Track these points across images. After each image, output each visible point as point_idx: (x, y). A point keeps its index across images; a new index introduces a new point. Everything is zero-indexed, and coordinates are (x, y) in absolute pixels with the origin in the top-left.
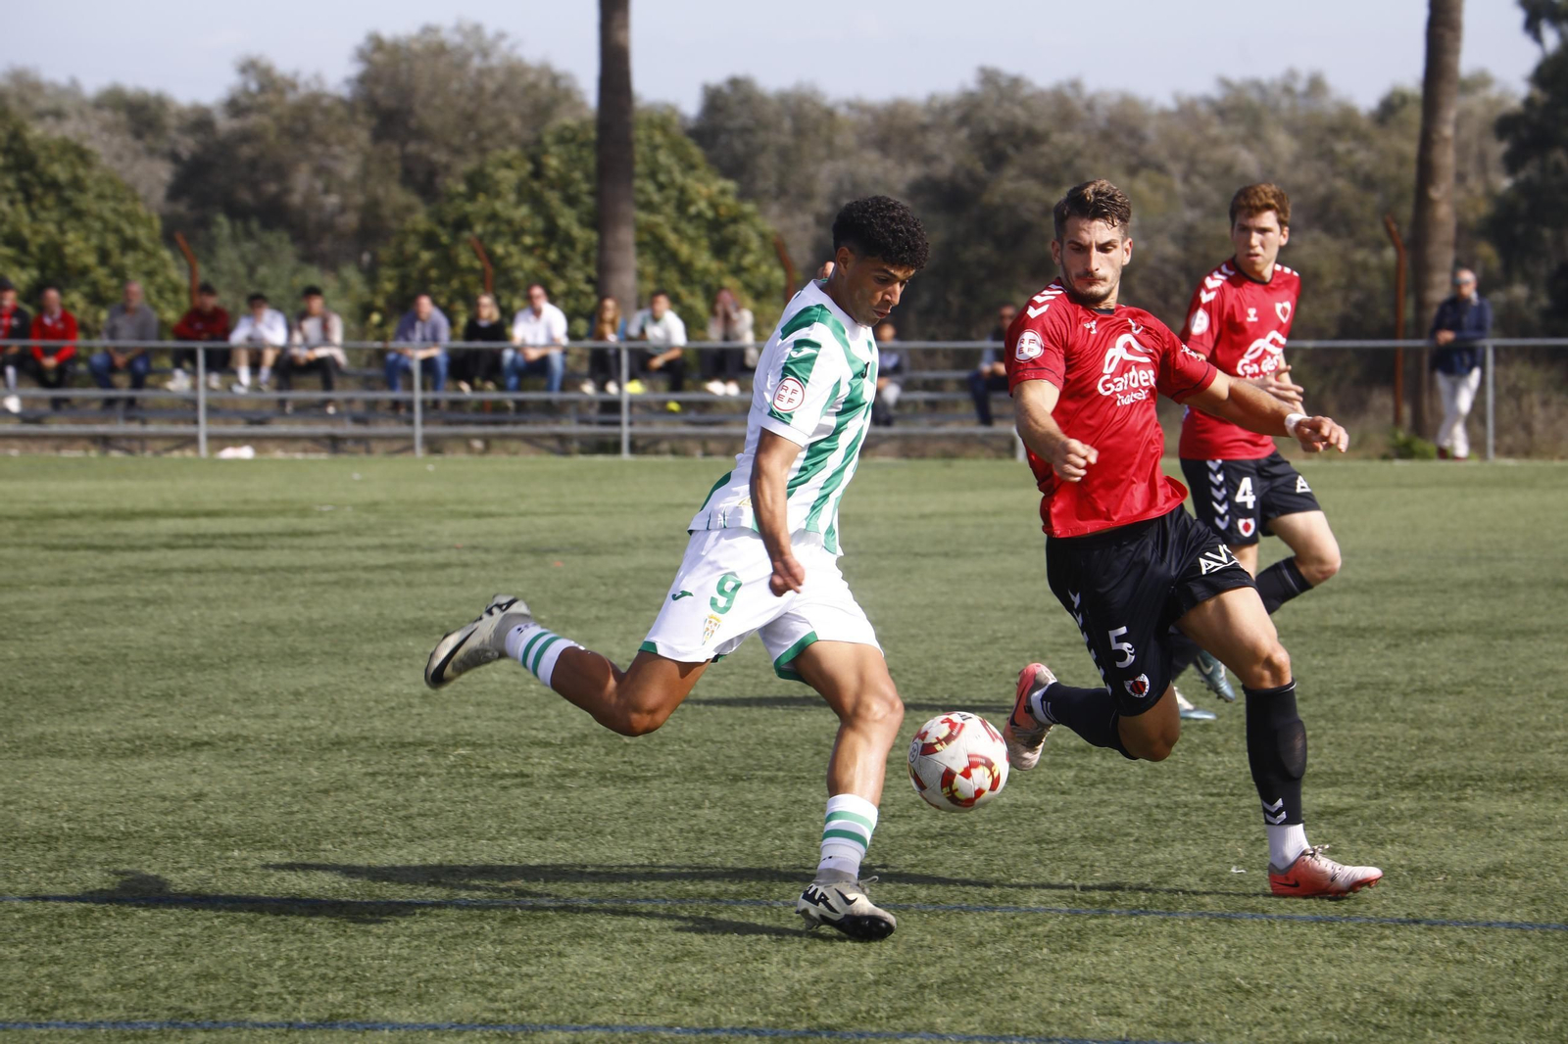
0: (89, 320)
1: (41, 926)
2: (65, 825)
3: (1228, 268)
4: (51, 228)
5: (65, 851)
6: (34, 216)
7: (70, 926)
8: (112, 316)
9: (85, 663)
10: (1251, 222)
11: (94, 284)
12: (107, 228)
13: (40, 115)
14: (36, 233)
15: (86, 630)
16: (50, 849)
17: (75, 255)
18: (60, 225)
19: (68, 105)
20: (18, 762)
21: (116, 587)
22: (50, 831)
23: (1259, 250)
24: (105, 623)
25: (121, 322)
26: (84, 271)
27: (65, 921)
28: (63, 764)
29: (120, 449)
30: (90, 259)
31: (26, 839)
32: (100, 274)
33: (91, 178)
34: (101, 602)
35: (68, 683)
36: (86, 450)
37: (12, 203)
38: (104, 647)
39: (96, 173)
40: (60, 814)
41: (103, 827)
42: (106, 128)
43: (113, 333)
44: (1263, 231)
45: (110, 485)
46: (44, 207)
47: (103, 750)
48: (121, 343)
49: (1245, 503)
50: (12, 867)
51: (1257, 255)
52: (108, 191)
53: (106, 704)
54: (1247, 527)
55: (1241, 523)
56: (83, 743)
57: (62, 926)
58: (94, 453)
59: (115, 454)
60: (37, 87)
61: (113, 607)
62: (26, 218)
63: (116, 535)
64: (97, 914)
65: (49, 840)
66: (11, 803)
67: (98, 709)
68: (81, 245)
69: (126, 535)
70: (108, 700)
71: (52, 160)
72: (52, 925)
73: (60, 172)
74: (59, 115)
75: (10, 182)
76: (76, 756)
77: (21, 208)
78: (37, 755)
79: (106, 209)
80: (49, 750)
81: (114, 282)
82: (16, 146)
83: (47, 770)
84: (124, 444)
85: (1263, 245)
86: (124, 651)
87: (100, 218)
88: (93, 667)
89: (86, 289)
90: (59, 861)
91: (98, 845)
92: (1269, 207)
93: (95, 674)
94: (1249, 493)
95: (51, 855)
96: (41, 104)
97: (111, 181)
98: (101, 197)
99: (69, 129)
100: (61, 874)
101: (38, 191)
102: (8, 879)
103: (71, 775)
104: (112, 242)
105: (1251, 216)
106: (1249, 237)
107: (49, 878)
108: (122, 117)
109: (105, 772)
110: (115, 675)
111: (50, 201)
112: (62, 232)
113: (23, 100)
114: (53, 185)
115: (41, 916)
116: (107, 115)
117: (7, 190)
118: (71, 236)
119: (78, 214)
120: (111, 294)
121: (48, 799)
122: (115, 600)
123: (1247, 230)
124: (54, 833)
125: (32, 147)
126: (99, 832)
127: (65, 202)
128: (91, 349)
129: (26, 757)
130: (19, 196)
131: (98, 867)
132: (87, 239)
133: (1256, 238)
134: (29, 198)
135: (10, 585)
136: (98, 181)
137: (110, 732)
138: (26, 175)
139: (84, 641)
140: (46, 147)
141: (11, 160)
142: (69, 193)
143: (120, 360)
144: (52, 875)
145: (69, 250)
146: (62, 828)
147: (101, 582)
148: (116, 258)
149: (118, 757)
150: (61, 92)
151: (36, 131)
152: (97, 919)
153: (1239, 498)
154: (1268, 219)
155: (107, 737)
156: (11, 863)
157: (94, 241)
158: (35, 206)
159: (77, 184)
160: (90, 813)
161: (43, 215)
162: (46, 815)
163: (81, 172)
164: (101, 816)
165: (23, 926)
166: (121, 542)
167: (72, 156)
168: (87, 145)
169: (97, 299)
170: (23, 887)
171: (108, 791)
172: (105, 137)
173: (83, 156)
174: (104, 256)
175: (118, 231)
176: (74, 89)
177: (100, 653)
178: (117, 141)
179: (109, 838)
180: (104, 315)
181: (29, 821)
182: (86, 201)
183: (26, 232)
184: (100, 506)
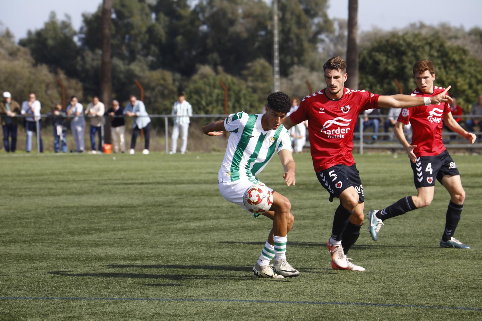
0: (465, 108)
1: (456, 318)
2: (462, 283)
3: (417, 91)
4: (453, 77)
5: (463, 292)
6: (447, 73)
7: (466, 318)
8: (473, 106)
9: (467, 227)
10: (421, 76)
11: (467, 96)
12: (472, 76)
13: (450, 38)
14: (448, 79)
15: (466, 215)
16: (457, 291)
17: (461, 86)
18: (456, 76)
19: (460, 34)
20: (445, 260)
21: (476, 200)
22: (457, 284)
23: (425, 85)
24: (473, 213)
25: (477, 108)
26: (464, 91)
27: (464, 316)
28: (461, 262)
29: (477, 152)
30: (466, 87)
31: (449, 287)
32: (469, 92)
33: (466, 59)
34: (471, 206)
35: (461, 233)
36: (464, 153)
37: (440, 68)
38: (473, 221)
39: (469, 57)
40: (460, 279)
41: (475, 284)
42: (473, 42)
43: (474, 112)
44: (426, 78)
45: (473, 165)
46: (450, 70)
47: (474, 257)
48: (477, 116)
49: (429, 172)
50: (445, 297)
51: (425, 87)
52: (473, 63)
53: (474, 241)
54: (430, 180)
55: (428, 179)
56: (467, 254)
57: (463, 318)
58: (467, 154)
59: (475, 154)
60: (449, 29)
61: (476, 207)
62: (444, 74)
63: (476, 183)
64: (475, 314)
65: (457, 288)
66: (443, 274)
67: (472, 243)
68: (462, 82)
69: (479, 183)
70: (475, 240)
71: (453, 53)
72: (460, 317)
73: (456, 57)
74: (456, 37)
75: (439, 61)
76: (465, 259)
77: (443, 70)
78: (451, 258)
79: (472, 70)
80: (455, 257)
81: (474, 95)
82: (442, 49)
83: (455, 263)
84: (477, 151)
85: (426, 83)
86: (480, 223)
87: (470, 73)
88: (470, 228)
89: (464, 97)
90: (461, 295)
91: (474, 290)
92: (426, 69)
93: (470, 231)
94: (430, 168)
95: (458, 293)
96: (451, 34)
97: (474, 60)
98: (470, 65)
99: (459, 43)
100: (462, 300)
101: (448, 64)
102: (444, 301)
103: (463, 265)
104: (473, 81)
105: (421, 74)
106: (421, 81)
107: (458, 301)
108: (478, 37)
109: (475, 265)
110: (477, 231)
111: (452, 67)
112: (457, 78)
113: (445, 34)
114: (454, 62)
115: (456, 314)
116: (473, 37)
117: (438, 64)
118: (459, 79)
119: (462, 72)
120: (472, 99)
121: (456, 274)
122: (476, 205)
123: (420, 79)
124: (459, 285)
125: (447, 49)
126: (474, 286)
127: (457, 68)
128: (466, 118)
129: (448, 259)
130: (442, 66)
131: (474, 298)
132: (465, 80)
133: (423, 81)
134: (445, 67)
135: (440, 199)
136: (470, 60)
137: (476, 251)
138: (445, 59)
139: (466, 219)
140: (452, 49)
141: (440, 54)
142: (459, 65)
143: (476, 122)
144: (459, 300)
145: (459, 84)
146: (461, 284)
147: (471, 199)
148: (475, 87)
149: (479, 259)
150: (458, 30)
151: (448, 44)
152: (475, 316)
153: (427, 170)
154: (427, 73)
155: (475, 252)
156: (444, 295)
157: (467, 81)
158: (447, 69)
159: (462, 61)
160: (471, 279)
161: (450, 72)
162: (455, 279)
163: (464, 57)
164: (475, 280)
165: (450, 317)
166: (478, 185)
167: (461, 52)
168: (466, 48)
169: (468, 101)
170: (449, 304)
171: (476, 271)
172: (472, 45)
173: (465, 52)
174: (471, 86)
175: (476, 77)
176: (462, 29)
177: (471, 223)
178: (476, 46)
179: (478, 288)
180: (470, 106)
181: (449, 281)
182: (465, 67)
183: (444, 78)
184: (470, 173)
